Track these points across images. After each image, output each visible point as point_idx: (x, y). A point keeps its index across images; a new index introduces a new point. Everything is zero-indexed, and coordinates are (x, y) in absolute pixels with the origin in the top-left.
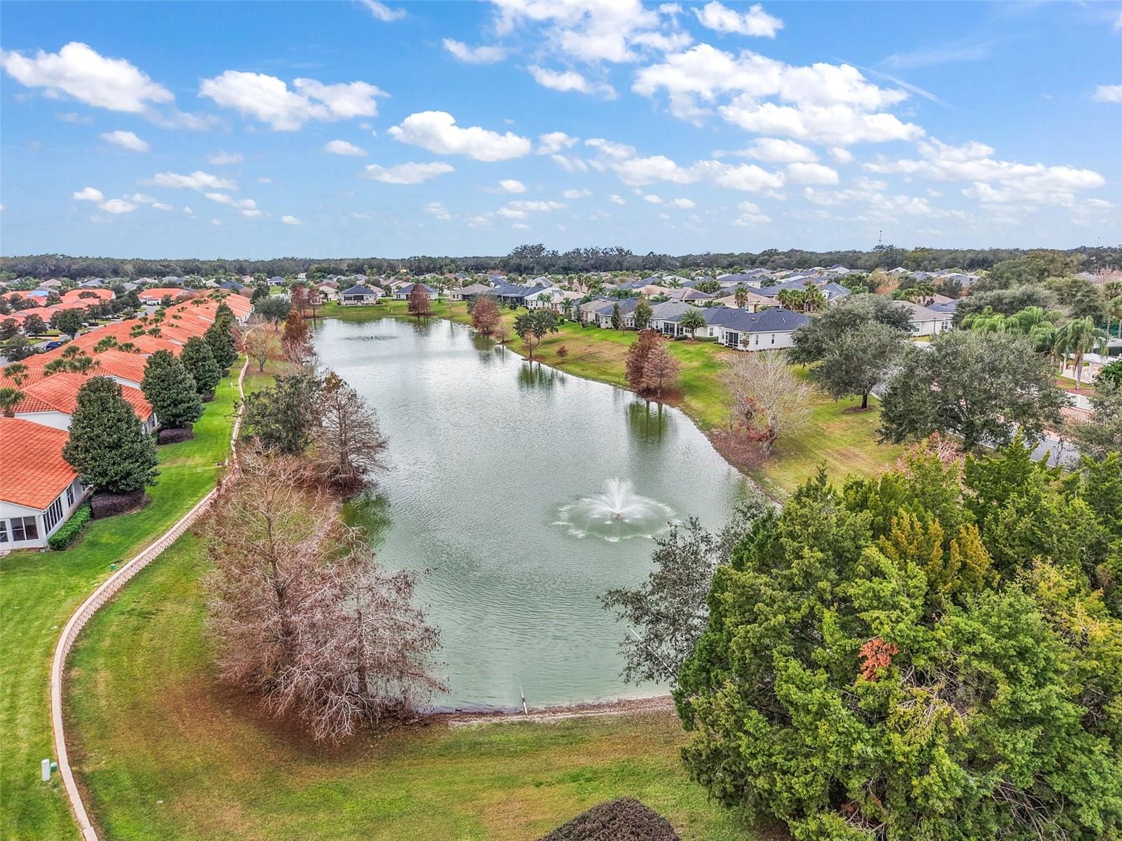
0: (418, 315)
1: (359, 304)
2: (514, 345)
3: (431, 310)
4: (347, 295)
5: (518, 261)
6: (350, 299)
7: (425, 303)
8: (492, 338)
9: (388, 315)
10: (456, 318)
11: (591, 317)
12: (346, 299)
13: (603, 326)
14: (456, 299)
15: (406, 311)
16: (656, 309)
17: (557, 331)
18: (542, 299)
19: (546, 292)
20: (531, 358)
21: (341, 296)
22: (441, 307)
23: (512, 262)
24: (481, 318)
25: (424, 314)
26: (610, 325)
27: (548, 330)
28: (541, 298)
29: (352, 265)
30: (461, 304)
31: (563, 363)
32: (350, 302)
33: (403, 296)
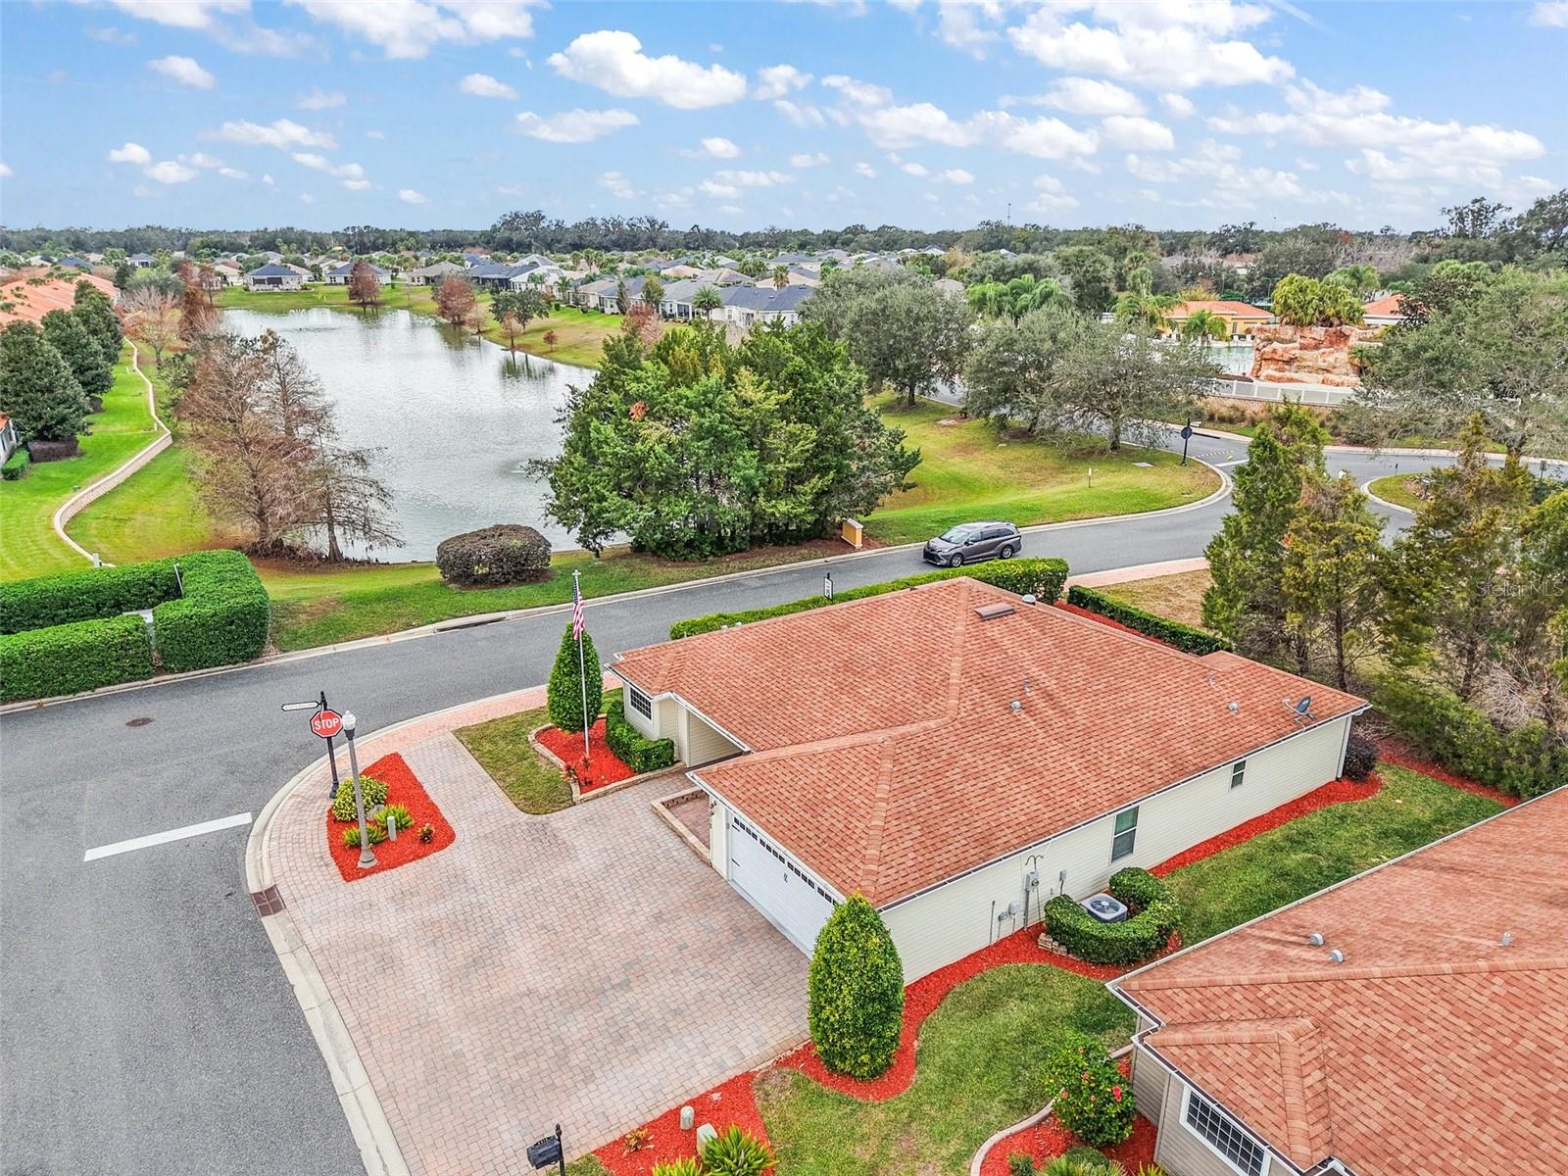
0: (364, 304)
1: (276, 290)
2: (492, 335)
3: (381, 298)
4: (256, 277)
5: (507, 234)
6: (261, 282)
7: (371, 288)
8: (466, 328)
9: (319, 304)
10: (418, 308)
11: (593, 302)
12: (256, 282)
13: (608, 310)
14: (416, 283)
15: (346, 299)
16: (669, 289)
17: (547, 315)
18: (533, 280)
19: (537, 272)
20: (513, 348)
21: (249, 278)
22: (395, 294)
23: (498, 236)
24: (449, 302)
25: (372, 303)
26: (616, 309)
27: (535, 315)
28: (532, 279)
29: (257, 238)
30: (424, 290)
31: (552, 351)
32: (262, 287)
33: (340, 280)
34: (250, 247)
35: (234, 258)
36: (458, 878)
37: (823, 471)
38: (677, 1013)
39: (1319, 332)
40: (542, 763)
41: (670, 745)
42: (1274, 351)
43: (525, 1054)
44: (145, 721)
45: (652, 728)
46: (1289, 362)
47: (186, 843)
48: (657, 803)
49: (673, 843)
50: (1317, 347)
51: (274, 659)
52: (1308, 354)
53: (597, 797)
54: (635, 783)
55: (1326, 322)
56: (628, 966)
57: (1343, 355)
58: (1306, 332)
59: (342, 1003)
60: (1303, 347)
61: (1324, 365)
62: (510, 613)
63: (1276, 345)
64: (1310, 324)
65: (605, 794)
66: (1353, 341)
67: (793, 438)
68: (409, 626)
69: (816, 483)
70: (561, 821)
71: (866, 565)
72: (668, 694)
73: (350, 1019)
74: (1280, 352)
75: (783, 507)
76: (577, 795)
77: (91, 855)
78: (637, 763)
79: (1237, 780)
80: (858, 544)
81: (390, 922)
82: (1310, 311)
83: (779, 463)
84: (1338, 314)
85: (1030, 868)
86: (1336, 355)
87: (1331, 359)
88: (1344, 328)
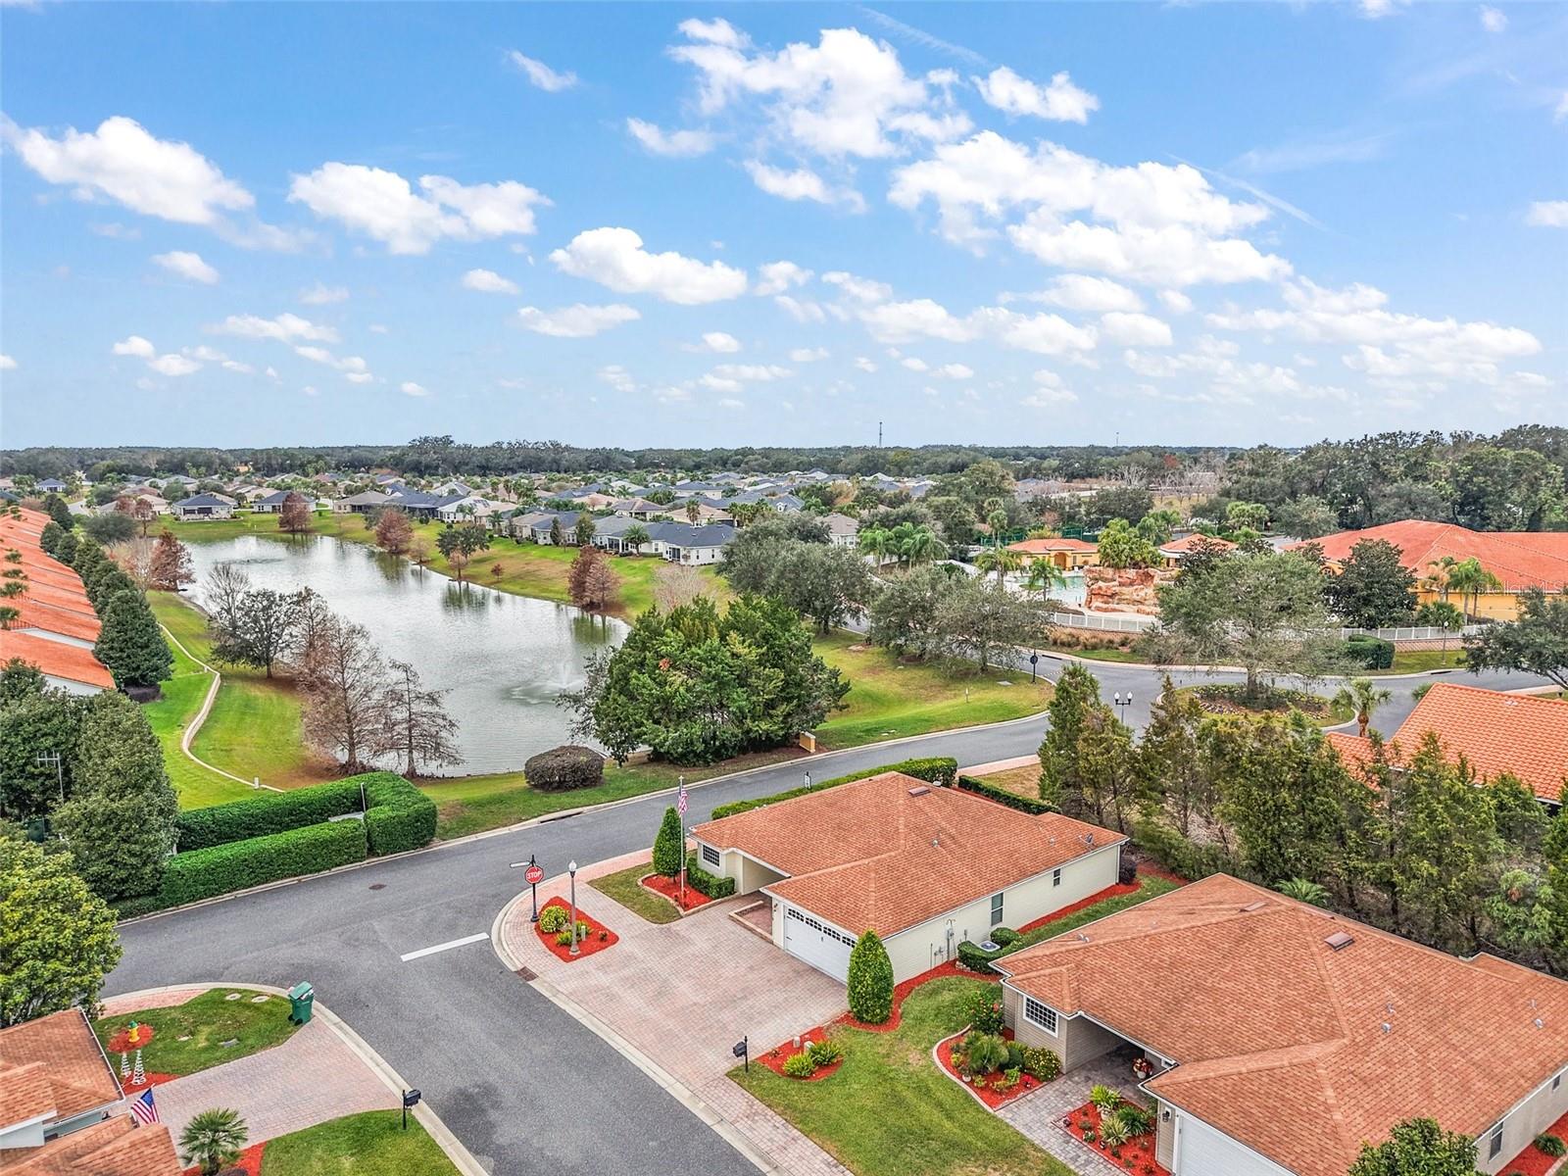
0: (293, 532)
1: (207, 519)
2: (436, 565)
3: (311, 526)
4: (188, 508)
5: (416, 457)
6: (192, 512)
7: (302, 516)
8: (406, 557)
9: (248, 532)
10: (349, 535)
11: (526, 533)
12: (186, 512)
13: (541, 542)
14: (342, 511)
15: (277, 527)
16: (599, 524)
17: (488, 548)
18: (462, 511)
19: (466, 502)
20: (459, 578)
21: (178, 508)
22: (324, 521)
23: (408, 459)
24: (389, 535)
25: (302, 531)
26: (549, 540)
27: (477, 548)
28: (461, 509)
30: (351, 517)
31: (498, 582)
32: (193, 516)
33: (268, 508)
34: (156, 470)
35: (147, 483)
36: (630, 958)
37: (789, 700)
38: (775, 1007)
39: (1132, 573)
40: (652, 897)
41: (733, 881)
42: (1100, 588)
43: (704, 1028)
44: (381, 887)
45: (720, 872)
46: (1112, 596)
47: (458, 949)
48: (732, 914)
49: (748, 934)
50: (1131, 584)
51: (438, 845)
52: (1125, 590)
53: (694, 913)
54: (714, 905)
55: (1136, 565)
56: (743, 990)
57: (1150, 591)
58: (1123, 573)
59: (596, 1015)
60: (1121, 584)
61: (1138, 598)
62: (586, 808)
63: (1101, 583)
64: (1125, 567)
65: (698, 911)
66: (1156, 580)
67: (769, 679)
68: (521, 820)
69: (783, 708)
70: (677, 926)
71: (821, 764)
72: (731, 849)
73: (607, 1022)
74: (1104, 589)
75: (764, 726)
76: (682, 912)
77: (405, 958)
78: (714, 893)
79: (1057, 882)
80: (813, 750)
81: (604, 980)
82: (1124, 558)
83: (759, 695)
84: (1144, 560)
85: (948, 927)
86: (1146, 590)
87: (1142, 594)
88: (1150, 570)
